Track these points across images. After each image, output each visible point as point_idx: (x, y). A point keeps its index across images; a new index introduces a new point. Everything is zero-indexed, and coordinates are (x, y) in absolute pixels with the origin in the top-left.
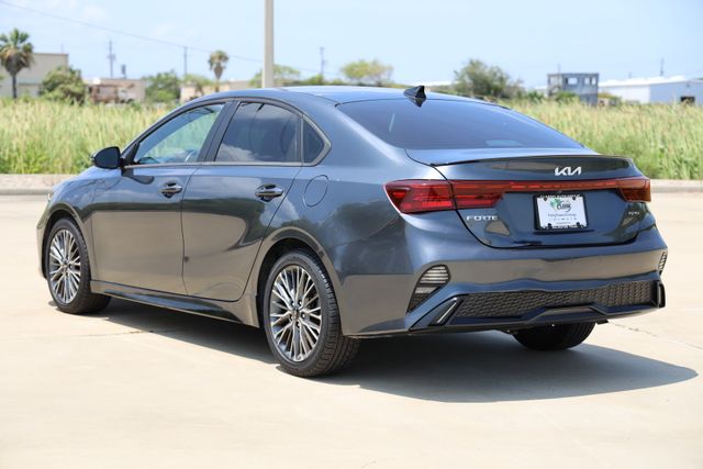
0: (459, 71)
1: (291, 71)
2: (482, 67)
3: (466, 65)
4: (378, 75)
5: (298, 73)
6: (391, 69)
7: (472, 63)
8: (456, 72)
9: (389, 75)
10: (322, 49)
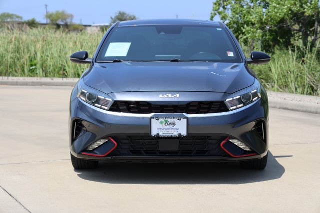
0: (113, 17)
1: (18, 17)
2: (125, 16)
3: (117, 15)
4: (65, 19)
5: (21, 18)
6: (72, 16)
7: (120, 13)
8: (111, 18)
9: (71, 19)
10: (46, 5)
